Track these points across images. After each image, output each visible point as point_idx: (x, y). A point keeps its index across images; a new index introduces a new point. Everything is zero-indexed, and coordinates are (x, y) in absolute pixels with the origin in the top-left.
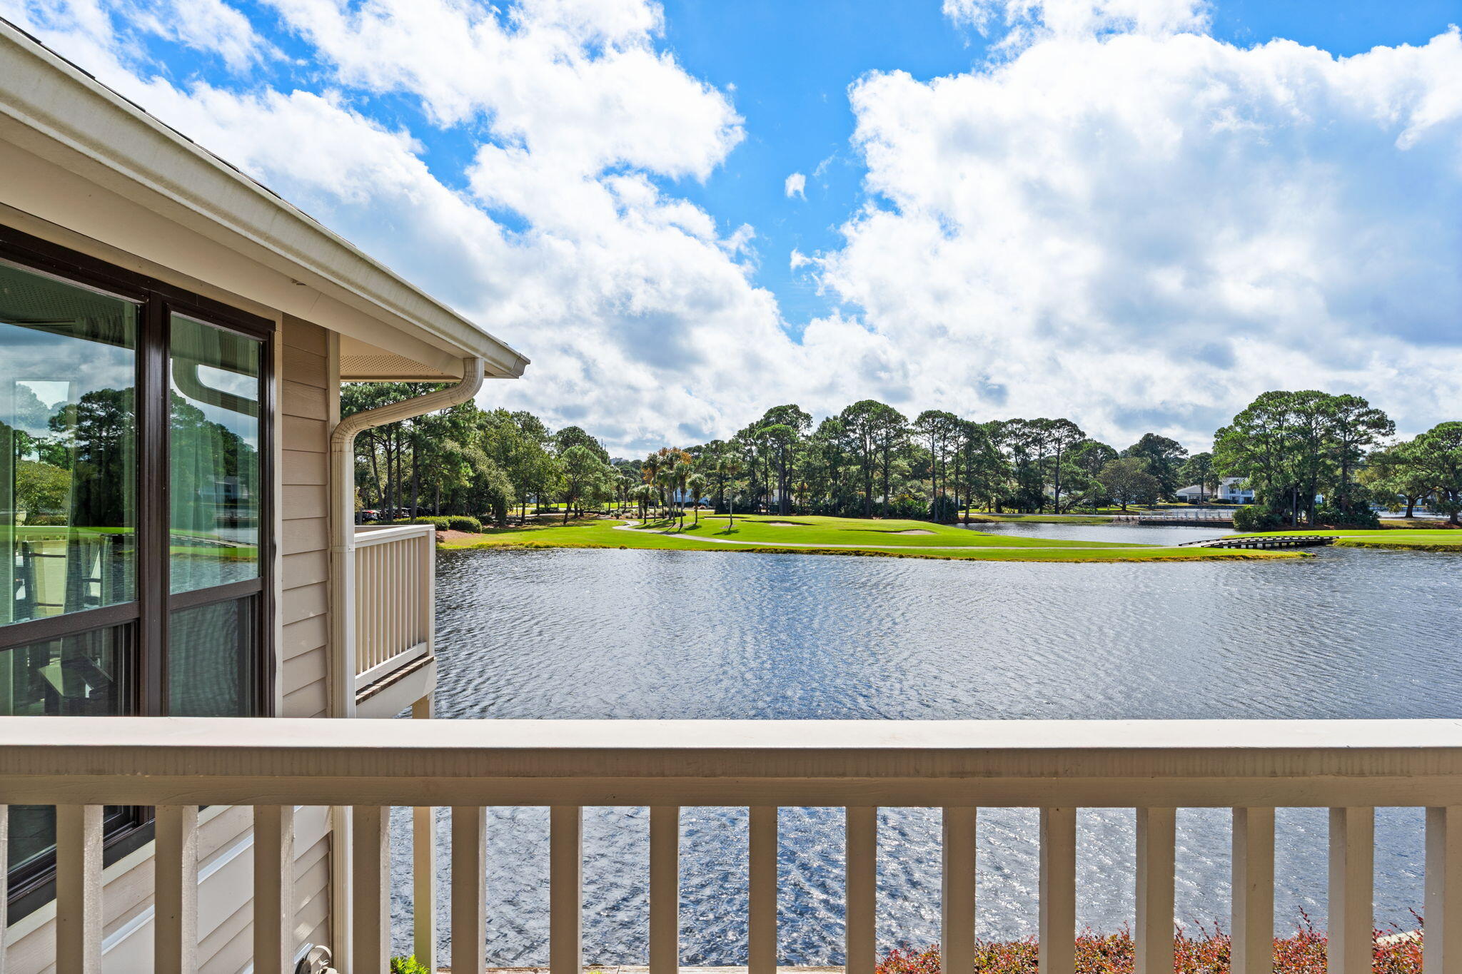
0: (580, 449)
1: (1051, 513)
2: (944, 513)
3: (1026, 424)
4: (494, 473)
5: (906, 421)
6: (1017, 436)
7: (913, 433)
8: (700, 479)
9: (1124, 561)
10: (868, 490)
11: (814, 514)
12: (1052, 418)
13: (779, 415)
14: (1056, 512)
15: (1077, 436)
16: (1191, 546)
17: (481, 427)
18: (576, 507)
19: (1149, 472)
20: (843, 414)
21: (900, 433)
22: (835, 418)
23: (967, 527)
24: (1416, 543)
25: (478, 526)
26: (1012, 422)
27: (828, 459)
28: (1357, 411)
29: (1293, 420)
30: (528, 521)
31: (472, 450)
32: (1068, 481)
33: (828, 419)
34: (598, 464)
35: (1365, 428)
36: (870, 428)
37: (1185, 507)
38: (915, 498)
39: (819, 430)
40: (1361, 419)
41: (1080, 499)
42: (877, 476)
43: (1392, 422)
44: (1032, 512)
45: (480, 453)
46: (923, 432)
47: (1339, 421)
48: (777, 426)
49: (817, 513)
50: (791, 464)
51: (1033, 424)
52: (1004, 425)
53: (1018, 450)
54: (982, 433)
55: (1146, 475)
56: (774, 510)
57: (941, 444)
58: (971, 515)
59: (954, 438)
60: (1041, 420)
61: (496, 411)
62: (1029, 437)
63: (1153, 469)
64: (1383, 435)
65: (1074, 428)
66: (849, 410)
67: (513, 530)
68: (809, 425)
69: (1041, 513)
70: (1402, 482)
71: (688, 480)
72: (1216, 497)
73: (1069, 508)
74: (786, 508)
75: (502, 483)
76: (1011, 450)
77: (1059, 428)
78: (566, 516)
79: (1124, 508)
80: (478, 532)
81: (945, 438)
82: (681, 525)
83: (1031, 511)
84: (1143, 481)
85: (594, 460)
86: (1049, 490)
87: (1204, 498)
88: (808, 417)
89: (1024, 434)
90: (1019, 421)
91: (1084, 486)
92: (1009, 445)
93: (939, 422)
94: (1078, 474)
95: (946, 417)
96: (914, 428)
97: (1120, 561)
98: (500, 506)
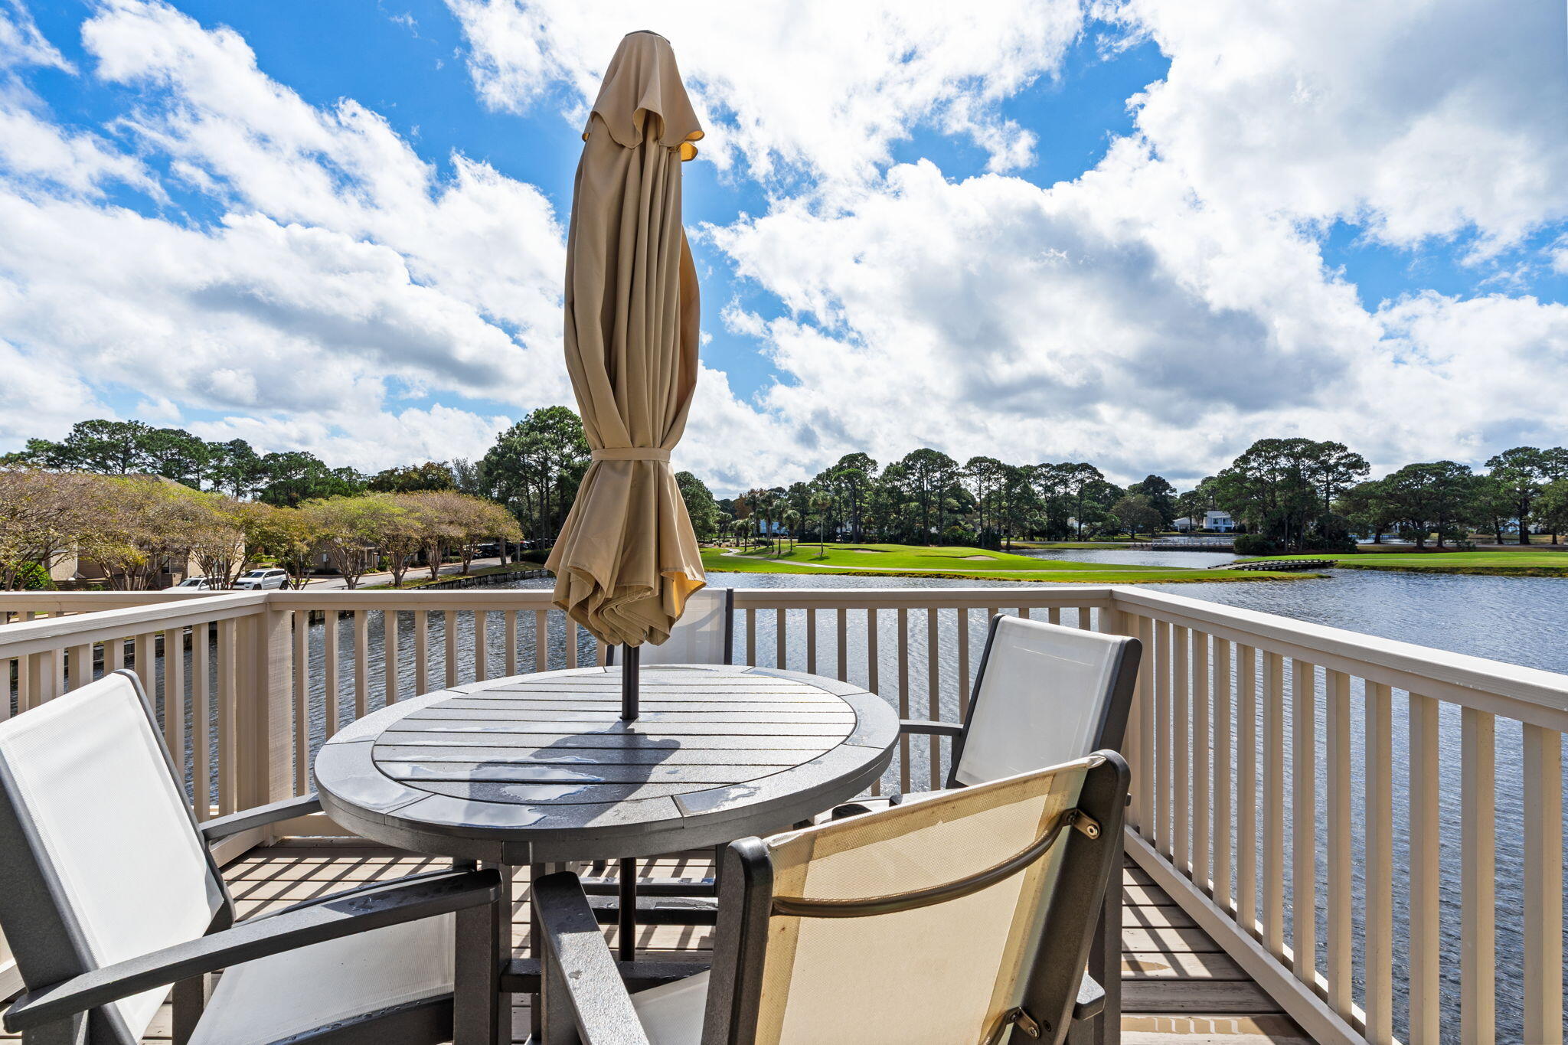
1: (1075, 541)
2: (989, 541)
3: (1053, 468)
5: (957, 465)
6: (1045, 477)
7: (964, 475)
8: (795, 514)
9: (1171, 582)
10: (925, 523)
11: (880, 543)
12: (1076, 463)
13: (851, 461)
14: (1079, 540)
15: (1097, 478)
16: (1218, 569)
19: (1152, 506)
20: (904, 460)
21: (951, 476)
22: (898, 463)
23: (1009, 552)
24: (1409, 565)
26: (1041, 466)
27: (893, 497)
28: (1337, 455)
29: (1284, 462)
32: (1089, 514)
33: (891, 464)
35: (1344, 469)
36: (927, 470)
37: (1178, 535)
38: (965, 529)
39: (884, 473)
40: (1343, 461)
41: (1099, 529)
42: (934, 511)
43: (1367, 463)
44: (1060, 540)
46: (971, 474)
47: (1323, 463)
48: (851, 470)
49: (883, 542)
50: (861, 502)
51: (1060, 468)
52: (1036, 468)
53: (1047, 489)
54: (1021, 475)
55: (1151, 509)
56: (847, 539)
57: (986, 484)
58: (1012, 543)
59: (997, 480)
60: (1066, 465)
62: (1056, 478)
63: (1154, 504)
64: (1360, 474)
65: (1094, 471)
66: (909, 457)
68: (875, 470)
69: (1066, 540)
70: (1376, 514)
71: (785, 516)
72: (1202, 527)
73: (1089, 537)
74: (858, 538)
76: (1041, 488)
77: (1081, 471)
79: (1133, 536)
81: (989, 479)
82: (779, 553)
83: (1058, 539)
84: (1147, 513)
86: (1073, 522)
87: (1193, 528)
88: (874, 463)
89: (1052, 476)
90: (1047, 466)
91: (1101, 518)
92: (1040, 485)
93: (984, 466)
94: (1097, 509)
95: (990, 462)
96: (963, 471)
97: (1168, 582)
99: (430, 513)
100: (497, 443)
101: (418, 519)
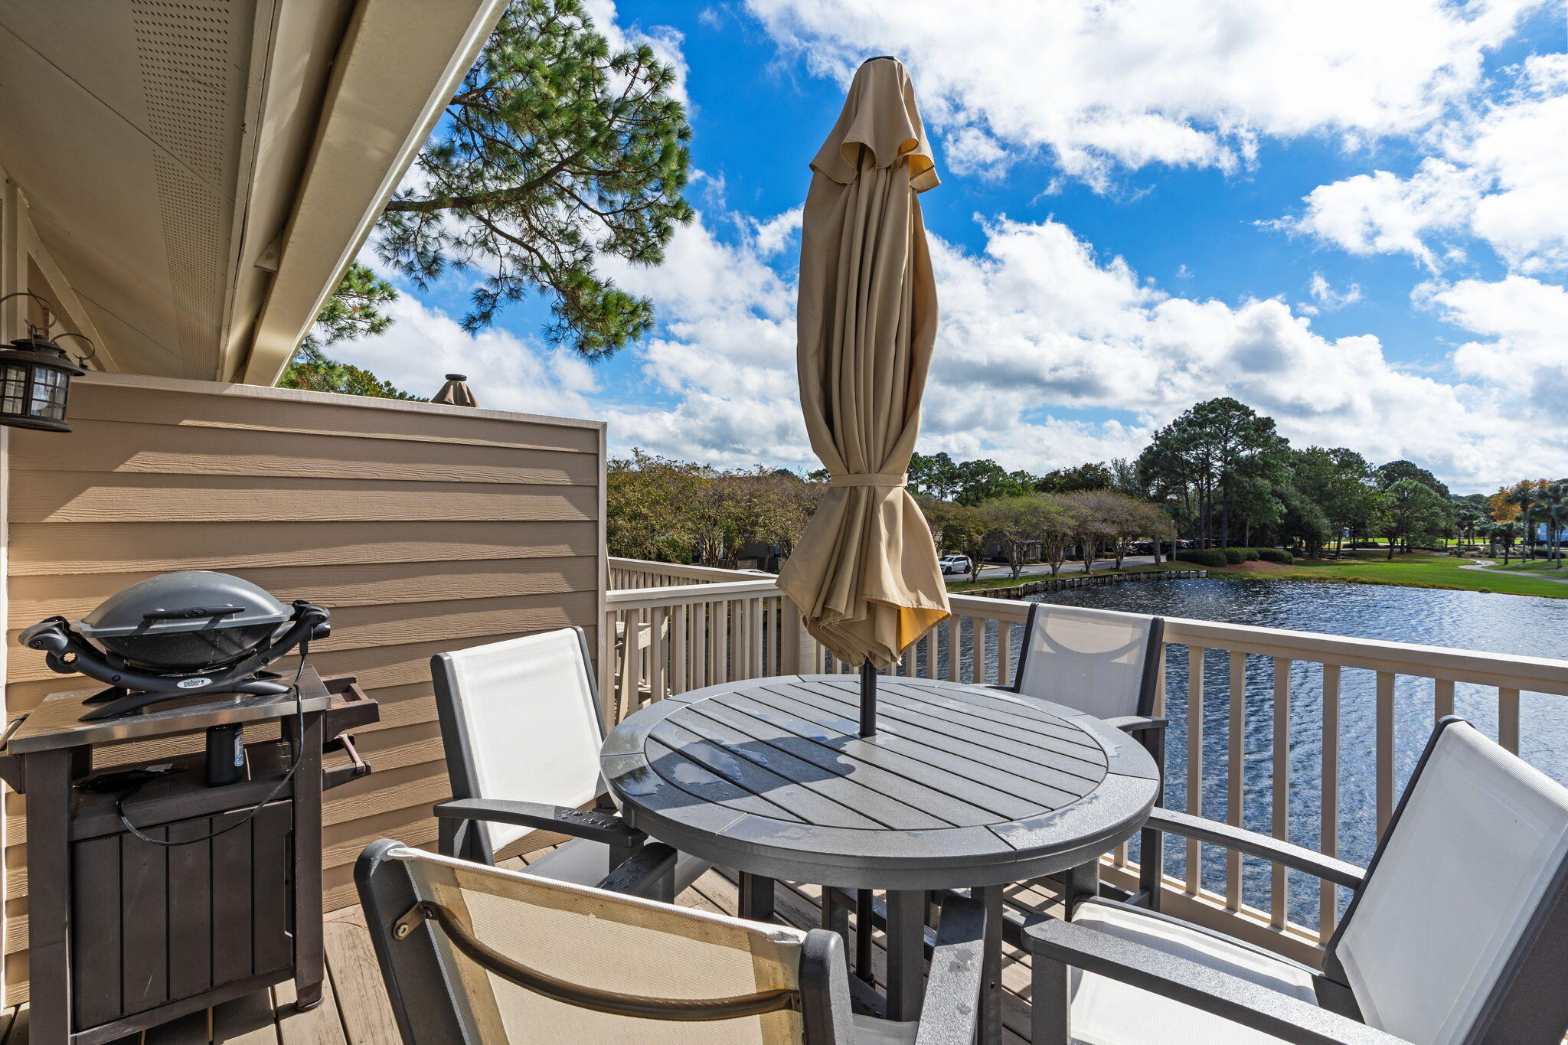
0: (1411, 483)
4: (1308, 507)
17: (1292, 465)
18: (1402, 542)
25: (1290, 558)
30: (1343, 555)
31: (1283, 487)
34: (1436, 498)
45: (1292, 489)
61: (1308, 449)
67: (1326, 564)
75: (1316, 517)
78: (1391, 551)
80: (1290, 563)
85: (1429, 494)
98: (1315, 538)
99: (1085, 511)
100: (1153, 442)
101: (1073, 517)
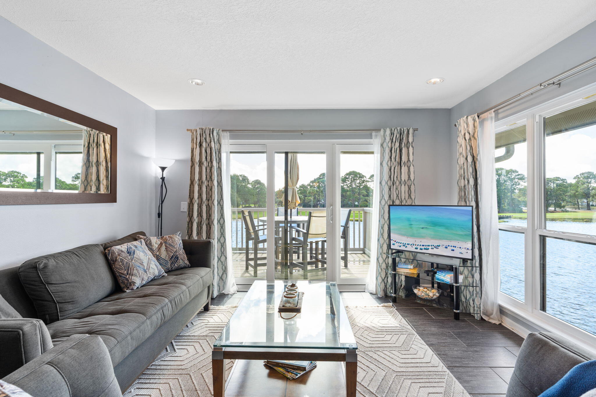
10: (353, 200)
13: (323, 176)
21: (363, 182)
35: (518, 180)
36: (354, 179)
40: (516, 177)
42: (357, 196)
46: (371, 181)
47: (509, 177)
48: (323, 179)
64: (524, 182)
66: (347, 174)
